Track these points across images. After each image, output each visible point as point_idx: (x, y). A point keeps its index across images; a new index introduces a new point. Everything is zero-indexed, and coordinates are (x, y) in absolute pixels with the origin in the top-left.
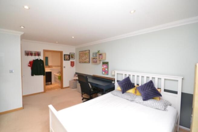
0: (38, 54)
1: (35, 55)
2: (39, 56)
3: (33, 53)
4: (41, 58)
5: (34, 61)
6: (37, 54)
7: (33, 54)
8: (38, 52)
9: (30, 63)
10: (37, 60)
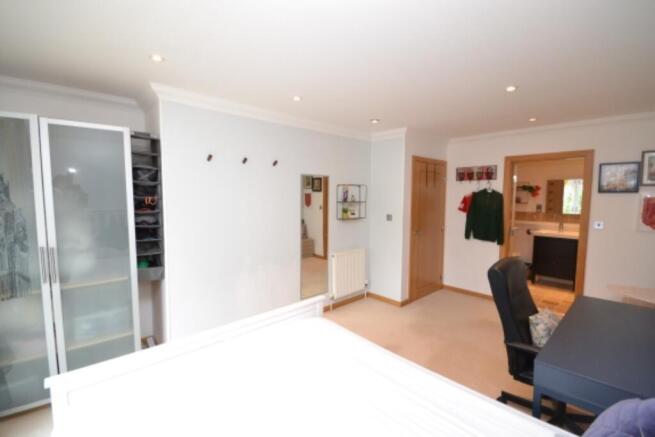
0: (488, 174)
1: (480, 178)
2: (491, 181)
3: (475, 171)
4: (497, 185)
5: (475, 195)
6: (484, 176)
7: (475, 177)
8: (488, 168)
9: (465, 200)
10: (484, 191)
